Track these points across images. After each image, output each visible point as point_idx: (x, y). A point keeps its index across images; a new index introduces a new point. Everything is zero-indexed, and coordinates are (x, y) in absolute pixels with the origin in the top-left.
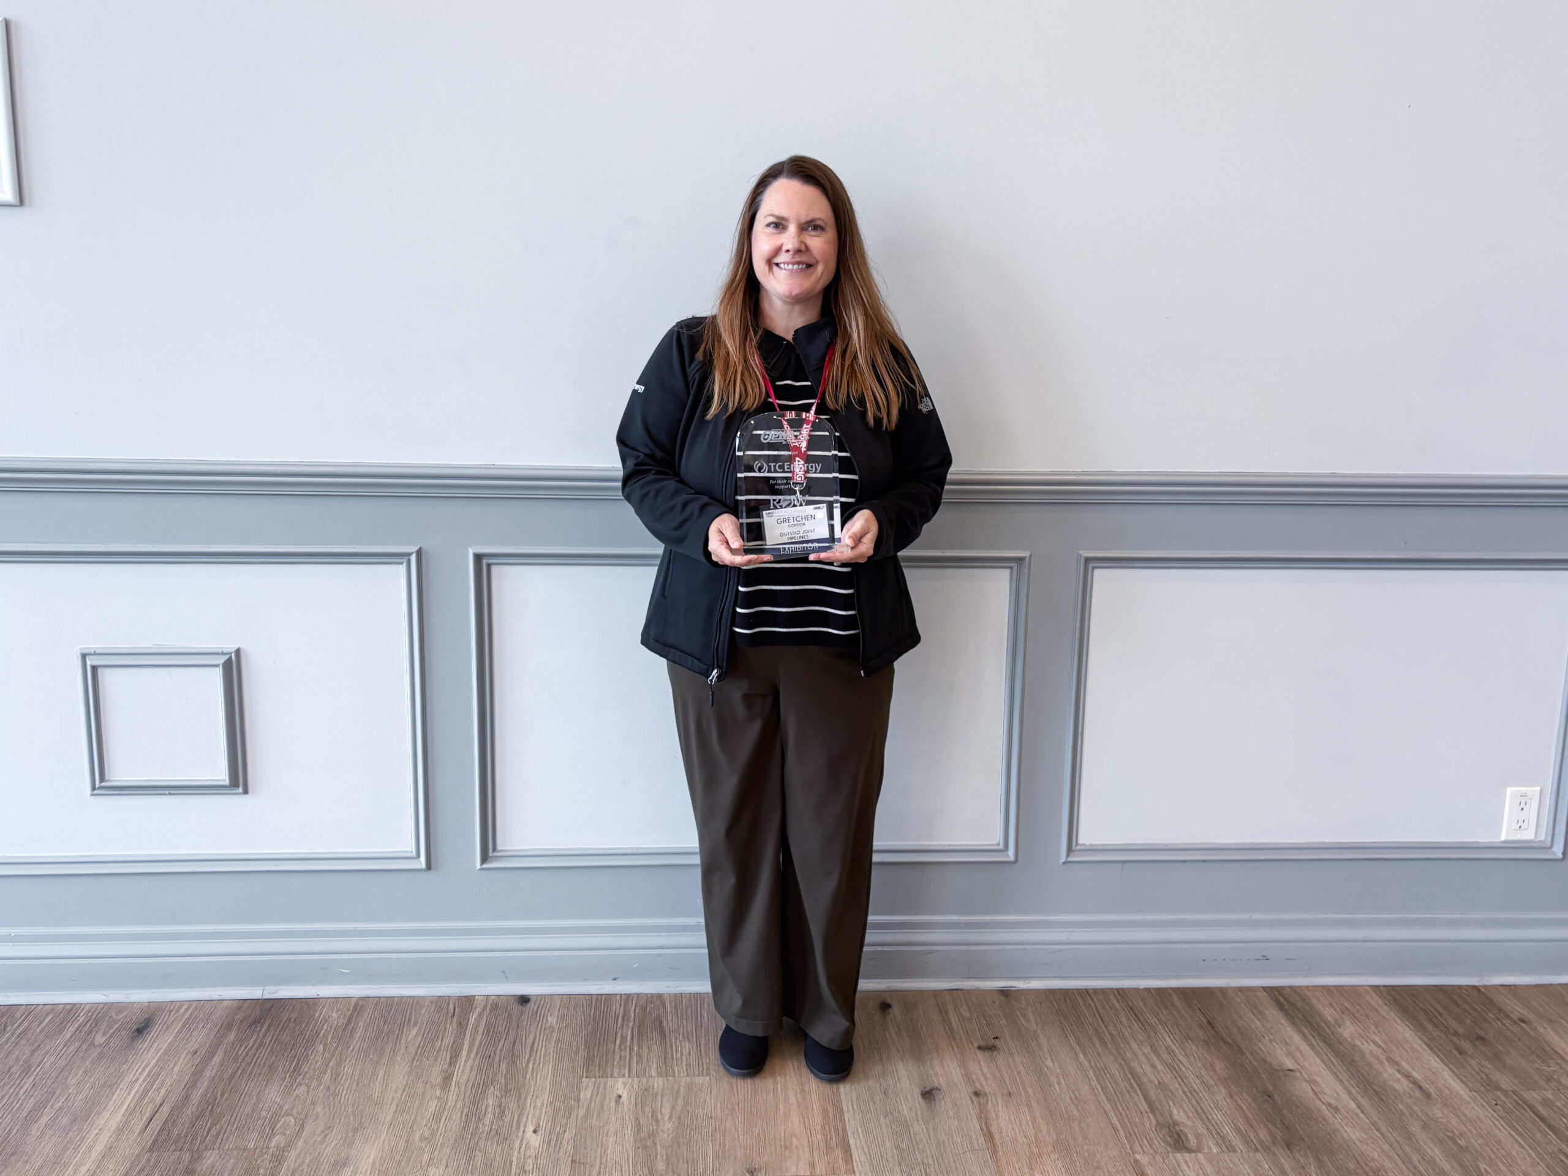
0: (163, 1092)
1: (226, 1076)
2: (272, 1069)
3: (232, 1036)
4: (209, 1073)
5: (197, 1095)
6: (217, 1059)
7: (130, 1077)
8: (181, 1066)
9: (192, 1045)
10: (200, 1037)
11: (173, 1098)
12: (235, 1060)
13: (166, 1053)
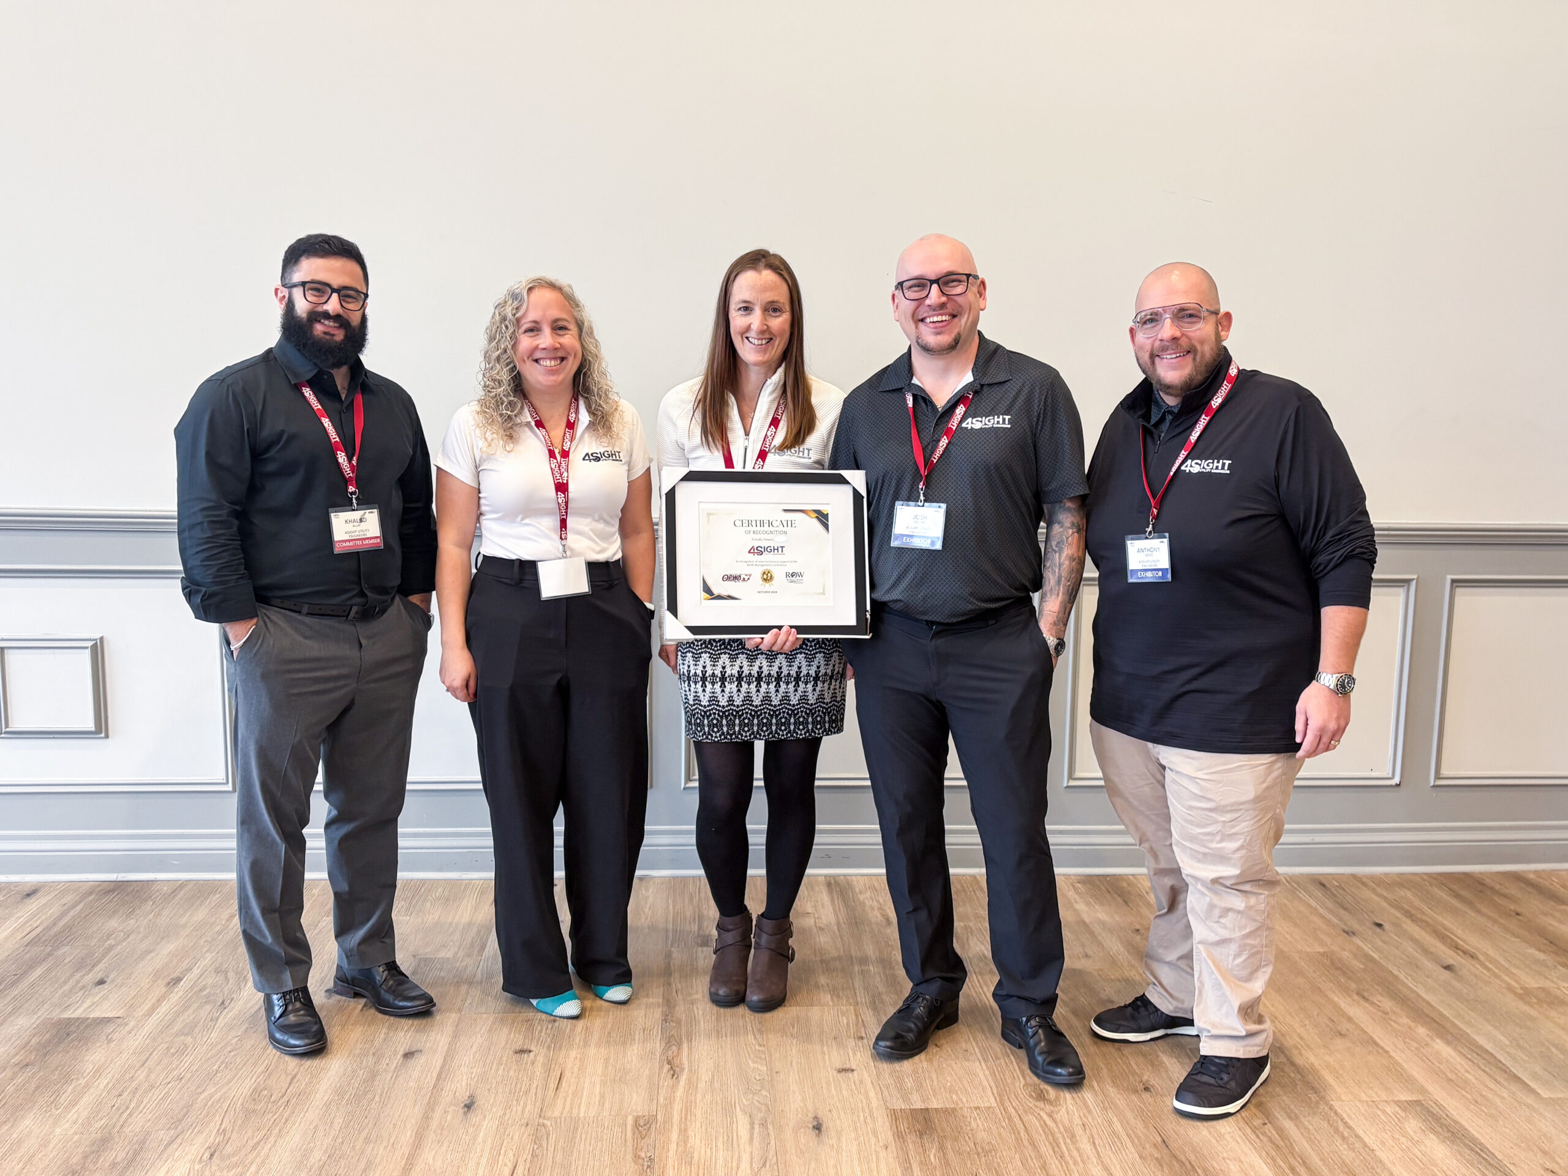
0: (38, 922)
1: (83, 915)
2: (115, 912)
3: (91, 898)
4: (72, 913)
5: (61, 924)
6: (79, 908)
7: (18, 915)
8: (55, 910)
9: (64, 901)
10: (69, 899)
11: (45, 925)
12: (92, 906)
13: (44, 904)
